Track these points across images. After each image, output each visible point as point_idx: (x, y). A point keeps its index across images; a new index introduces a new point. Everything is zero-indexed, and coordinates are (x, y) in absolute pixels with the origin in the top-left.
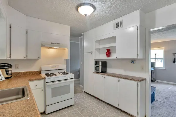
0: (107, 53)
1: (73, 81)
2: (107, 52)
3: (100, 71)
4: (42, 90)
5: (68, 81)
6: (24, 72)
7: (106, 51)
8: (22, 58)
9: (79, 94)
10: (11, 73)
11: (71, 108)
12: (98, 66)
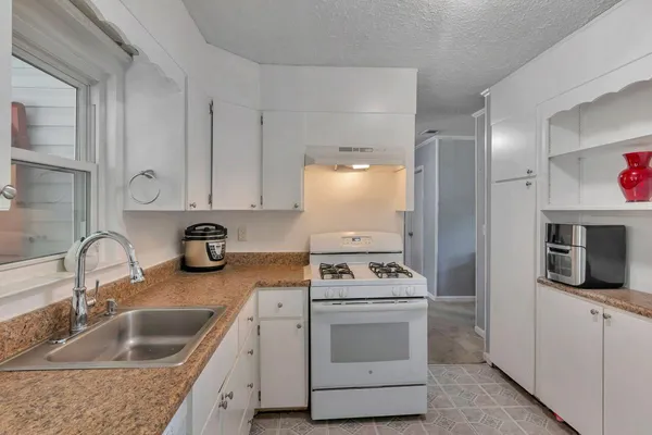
0: (626, 174)
1: (419, 310)
2: (632, 169)
3: (580, 278)
4: (299, 327)
5: (397, 305)
6: (259, 254)
7: (624, 166)
8: (246, 207)
9: (463, 372)
10: (223, 254)
11: (413, 424)
12: (567, 252)
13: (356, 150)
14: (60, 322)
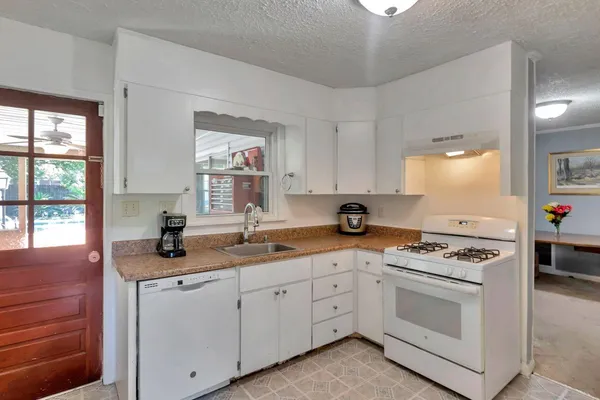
4: (378, 282)
5: (448, 283)
10: (359, 225)
13: (447, 139)
14: (240, 239)
